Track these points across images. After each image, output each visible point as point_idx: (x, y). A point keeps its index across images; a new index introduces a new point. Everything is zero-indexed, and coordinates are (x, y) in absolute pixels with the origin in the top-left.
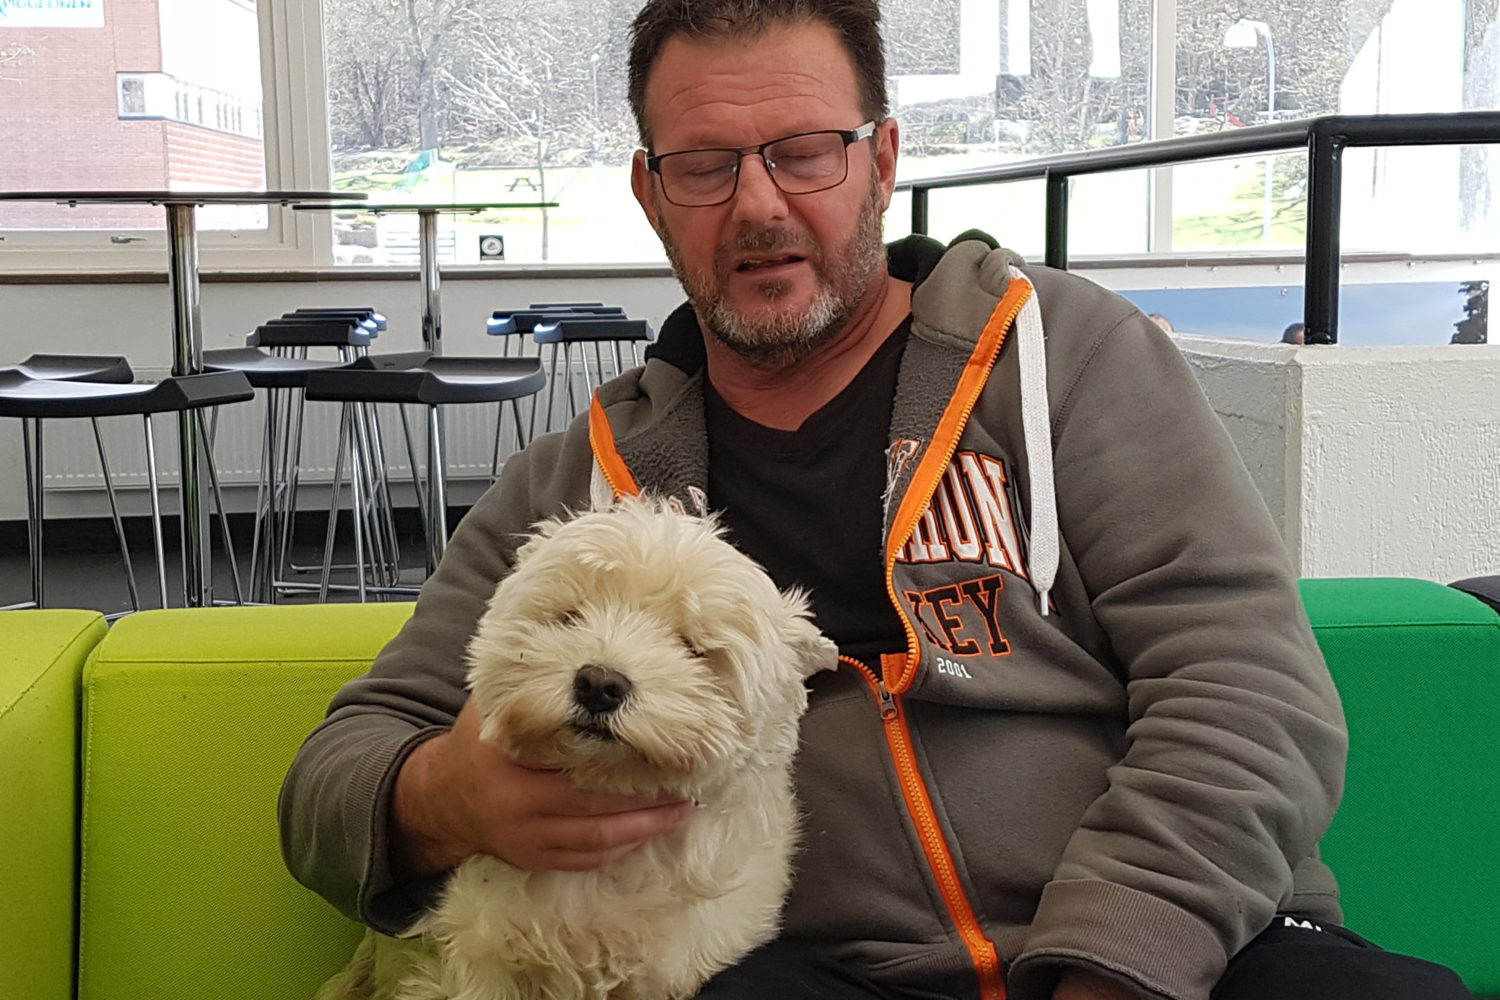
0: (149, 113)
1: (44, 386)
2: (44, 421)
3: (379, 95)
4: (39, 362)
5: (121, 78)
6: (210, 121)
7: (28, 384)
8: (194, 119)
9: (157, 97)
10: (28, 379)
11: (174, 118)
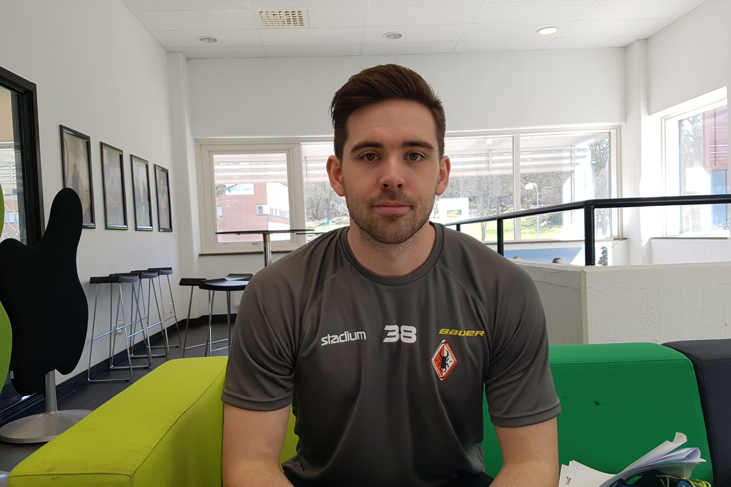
0: (264, 213)
1: (231, 282)
2: (231, 292)
3: (317, 208)
4: (231, 275)
5: (258, 206)
6: (278, 215)
7: (227, 282)
8: (274, 214)
9: (266, 210)
10: (226, 280)
11: (270, 214)
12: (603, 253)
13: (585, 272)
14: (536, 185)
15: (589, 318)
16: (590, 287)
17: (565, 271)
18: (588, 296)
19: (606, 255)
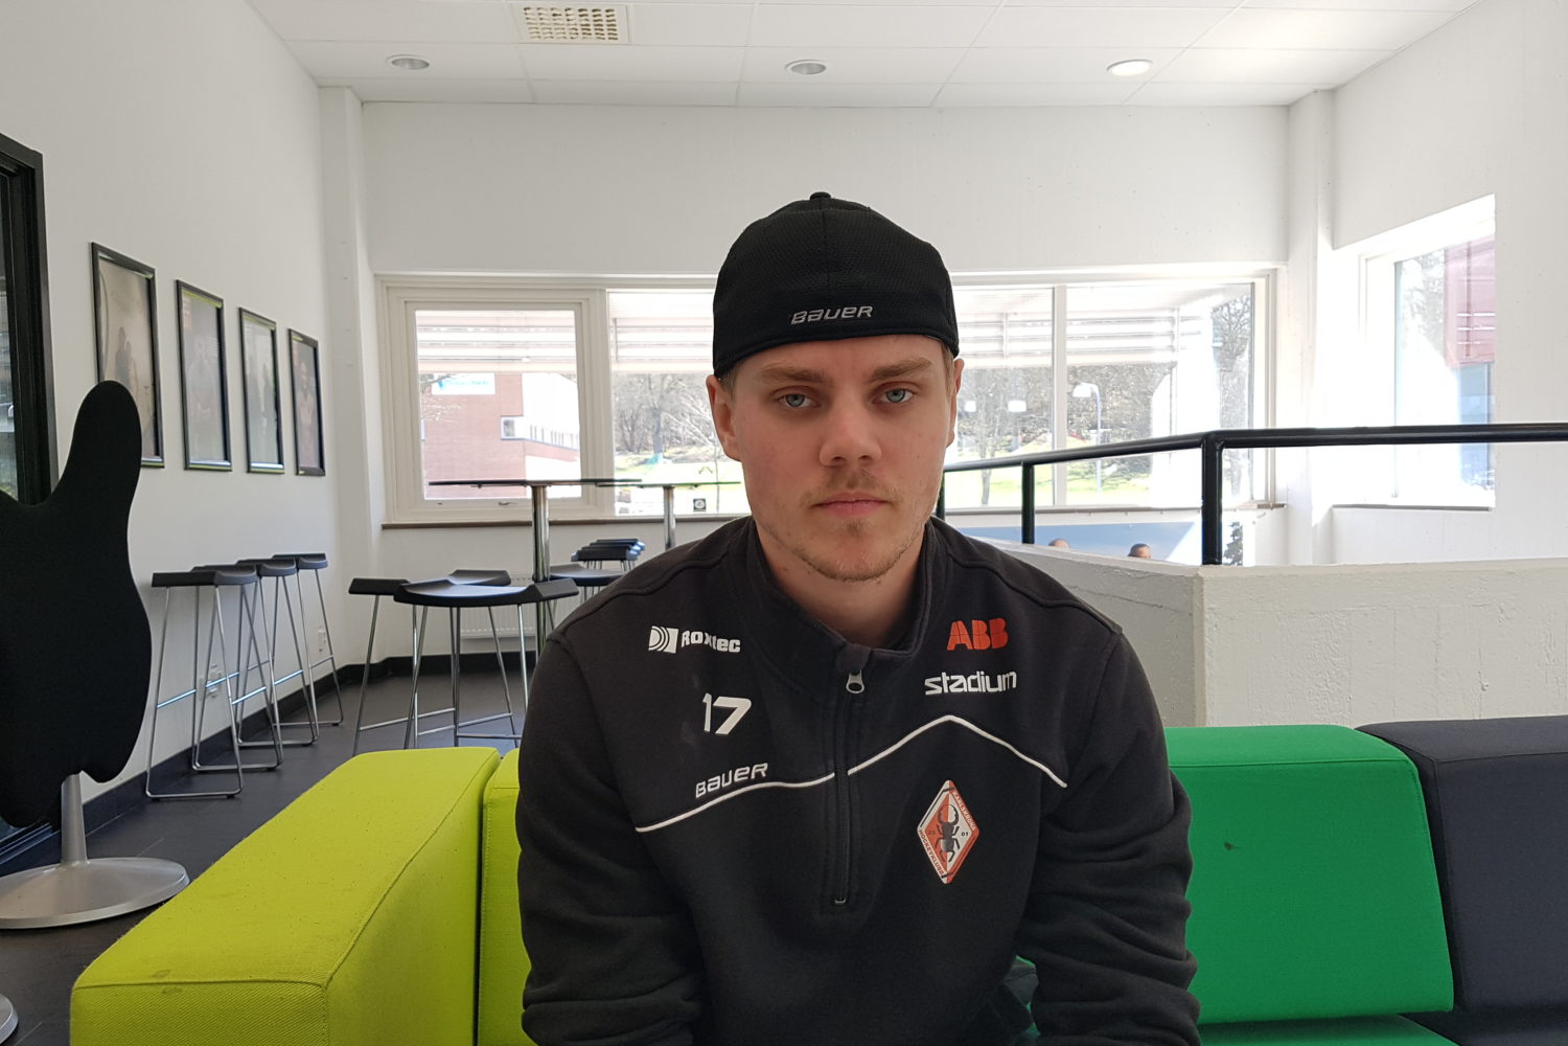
0: (517, 437)
1: (461, 589)
2: (462, 609)
3: (633, 426)
4: (459, 574)
5: (503, 419)
6: (548, 440)
7: (452, 588)
8: (539, 439)
9: (521, 429)
10: (452, 584)
11: (528, 437)
12: (1233, 536)
13: (1201, 578)
14: (1096, 389)
15: (1207, 672)
16: (1210, 609)
17: (1159, 575)
18: (1207, 626)
19: (1240, 539)
